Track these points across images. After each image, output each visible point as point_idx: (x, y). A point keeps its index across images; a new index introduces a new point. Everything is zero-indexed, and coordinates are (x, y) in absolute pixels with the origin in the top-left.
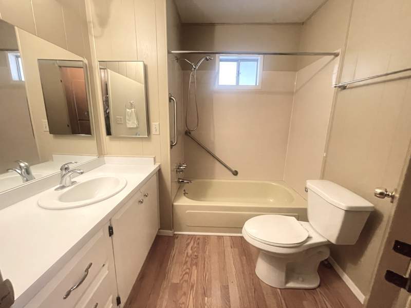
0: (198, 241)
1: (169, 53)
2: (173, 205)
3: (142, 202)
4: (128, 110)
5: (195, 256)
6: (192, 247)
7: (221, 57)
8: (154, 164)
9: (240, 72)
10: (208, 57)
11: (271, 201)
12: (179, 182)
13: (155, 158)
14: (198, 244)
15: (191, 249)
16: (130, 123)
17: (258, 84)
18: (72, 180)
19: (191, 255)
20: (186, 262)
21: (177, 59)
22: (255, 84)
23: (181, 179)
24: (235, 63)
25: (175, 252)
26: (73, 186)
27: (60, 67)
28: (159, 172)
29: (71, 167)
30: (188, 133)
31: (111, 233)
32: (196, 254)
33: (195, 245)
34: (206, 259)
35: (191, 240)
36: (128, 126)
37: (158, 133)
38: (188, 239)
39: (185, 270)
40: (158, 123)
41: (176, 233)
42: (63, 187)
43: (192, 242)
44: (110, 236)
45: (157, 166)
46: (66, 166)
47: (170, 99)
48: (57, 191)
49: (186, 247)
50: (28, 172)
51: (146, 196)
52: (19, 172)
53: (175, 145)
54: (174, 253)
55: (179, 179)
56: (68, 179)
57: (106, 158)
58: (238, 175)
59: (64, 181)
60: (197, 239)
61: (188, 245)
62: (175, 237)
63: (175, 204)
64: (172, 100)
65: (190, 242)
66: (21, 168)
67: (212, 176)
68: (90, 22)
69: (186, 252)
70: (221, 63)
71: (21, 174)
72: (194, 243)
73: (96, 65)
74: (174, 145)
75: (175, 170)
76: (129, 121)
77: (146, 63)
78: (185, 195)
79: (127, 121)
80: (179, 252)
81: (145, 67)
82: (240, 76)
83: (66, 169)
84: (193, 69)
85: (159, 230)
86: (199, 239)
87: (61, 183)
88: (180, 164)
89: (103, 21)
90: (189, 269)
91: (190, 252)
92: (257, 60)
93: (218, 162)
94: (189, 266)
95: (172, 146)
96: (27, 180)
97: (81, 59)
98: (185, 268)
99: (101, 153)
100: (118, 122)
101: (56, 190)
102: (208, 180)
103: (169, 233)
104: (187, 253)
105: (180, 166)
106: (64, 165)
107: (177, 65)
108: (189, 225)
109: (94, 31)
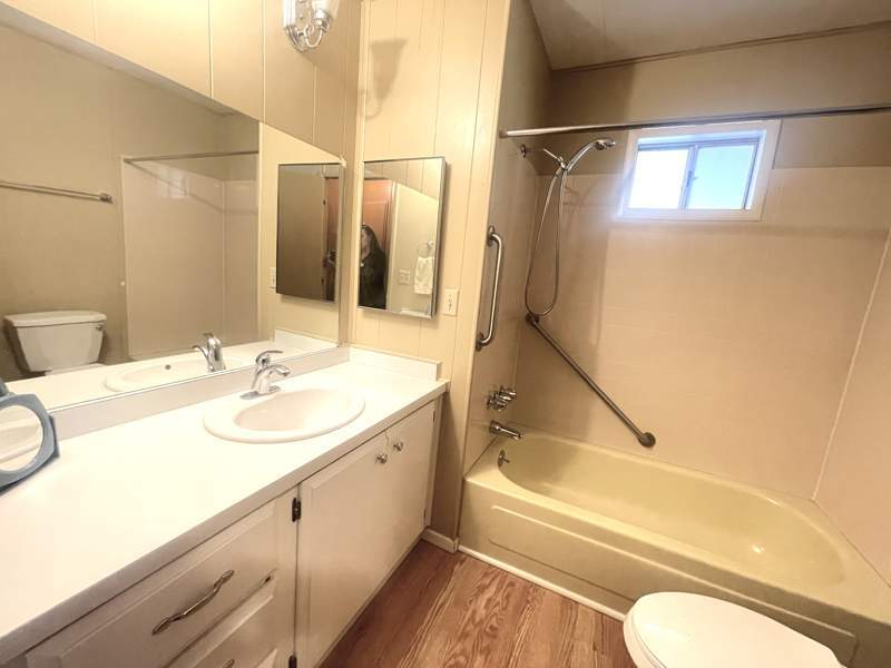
0: (509, 589)
1: (501, 135)
2: (464, 482)
3: (383, 461)
4: (420, 259)
5: (491, 627)
6: (489, 600)
7: (642, 141)
8: (437, 379)
9: (696, 174)
10: (601, 142)
11: (757, 550)
12: (492, 430)
13: (439, 367)
14: (508, 597)
15: (486, 606)
16: (421, 284)
17: (748, 207)
18: (272, 385)
19: (481, 622)
20: (465, 635)
21: (525, 151)
22: (739, 207)
23: (497, 424)
24: (684, 154)
25: (446, 597)
26: (271, 397)
27: (327, 178)
28: (444, 399)
29: (274, 358)
30: (532, 320)
31: (296, 516)
32: (494, 622)
33: (499, 599)
34: (516, 653)
35: (493, 579)
36: (417, 291)
37: (454, 313)
38: (486, 575)
39: (455, 656)
40: (456, 291)
41: (462, 548)
42: (256, 394)
43: (493, 588)
44: (294, 520)
45: (441, 383)
46: (264, 357)
47: (490, 239)
48: (244, 401)
49: (477, 596)
50: (217, 356)
51: (399, 449)
52: (206, 352)
53: (488, 342)
54: (443, 597)
55: (493, 422)
56: (265, 382)
57: (353, 351)
58: (655, 447)
59: (257, 384)
60: (507, 582)
61: (482, 589)
62: (458, 557)
63: (470, 480)
64: (494, 242)
65: (487, 587)
66: (209, 347)
67: (581, 433)
68: (363, 92)
69: (472, 607)
70: (641, 153)
71: (207, 357)
72: (498, 591)
73: (360, 171)
74: (485, 344)
75: (486, 400)
76: (420, 280)
77: (449, 163)
78: (500, 465)
79: (416, 281)
80: (457, 603)
81: (447, 170)
82: (695, 184)
83: (264, 361)
84: (559, 170)
85: (427, 527)
86: (512, 584)
87: (253, 387)
88: (502, 388)
89: (384, 86)
90: (467, 658)
91: (482, 612)
92: (756, 141)
93: (600, 401)
94: (469, 648)
95: (479, 346)
96: (213, 370)
97: (335, 160)
98: (458, 648)
99: (344, 339)
100: (401, 281)
101: (244, 397)
102: (569, 443)
103: (447, 542)
104: (474, 612)
105: (500, 393)
106: (263, 354)
107: (522, 163)
108: (493, 540)
109: (366, 107)
